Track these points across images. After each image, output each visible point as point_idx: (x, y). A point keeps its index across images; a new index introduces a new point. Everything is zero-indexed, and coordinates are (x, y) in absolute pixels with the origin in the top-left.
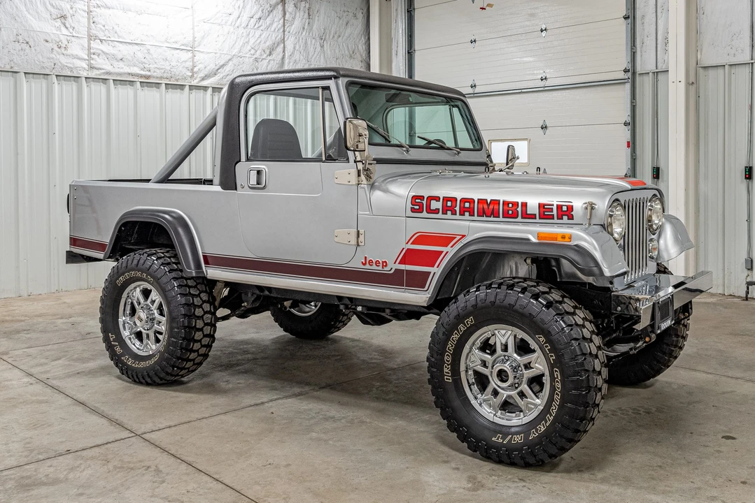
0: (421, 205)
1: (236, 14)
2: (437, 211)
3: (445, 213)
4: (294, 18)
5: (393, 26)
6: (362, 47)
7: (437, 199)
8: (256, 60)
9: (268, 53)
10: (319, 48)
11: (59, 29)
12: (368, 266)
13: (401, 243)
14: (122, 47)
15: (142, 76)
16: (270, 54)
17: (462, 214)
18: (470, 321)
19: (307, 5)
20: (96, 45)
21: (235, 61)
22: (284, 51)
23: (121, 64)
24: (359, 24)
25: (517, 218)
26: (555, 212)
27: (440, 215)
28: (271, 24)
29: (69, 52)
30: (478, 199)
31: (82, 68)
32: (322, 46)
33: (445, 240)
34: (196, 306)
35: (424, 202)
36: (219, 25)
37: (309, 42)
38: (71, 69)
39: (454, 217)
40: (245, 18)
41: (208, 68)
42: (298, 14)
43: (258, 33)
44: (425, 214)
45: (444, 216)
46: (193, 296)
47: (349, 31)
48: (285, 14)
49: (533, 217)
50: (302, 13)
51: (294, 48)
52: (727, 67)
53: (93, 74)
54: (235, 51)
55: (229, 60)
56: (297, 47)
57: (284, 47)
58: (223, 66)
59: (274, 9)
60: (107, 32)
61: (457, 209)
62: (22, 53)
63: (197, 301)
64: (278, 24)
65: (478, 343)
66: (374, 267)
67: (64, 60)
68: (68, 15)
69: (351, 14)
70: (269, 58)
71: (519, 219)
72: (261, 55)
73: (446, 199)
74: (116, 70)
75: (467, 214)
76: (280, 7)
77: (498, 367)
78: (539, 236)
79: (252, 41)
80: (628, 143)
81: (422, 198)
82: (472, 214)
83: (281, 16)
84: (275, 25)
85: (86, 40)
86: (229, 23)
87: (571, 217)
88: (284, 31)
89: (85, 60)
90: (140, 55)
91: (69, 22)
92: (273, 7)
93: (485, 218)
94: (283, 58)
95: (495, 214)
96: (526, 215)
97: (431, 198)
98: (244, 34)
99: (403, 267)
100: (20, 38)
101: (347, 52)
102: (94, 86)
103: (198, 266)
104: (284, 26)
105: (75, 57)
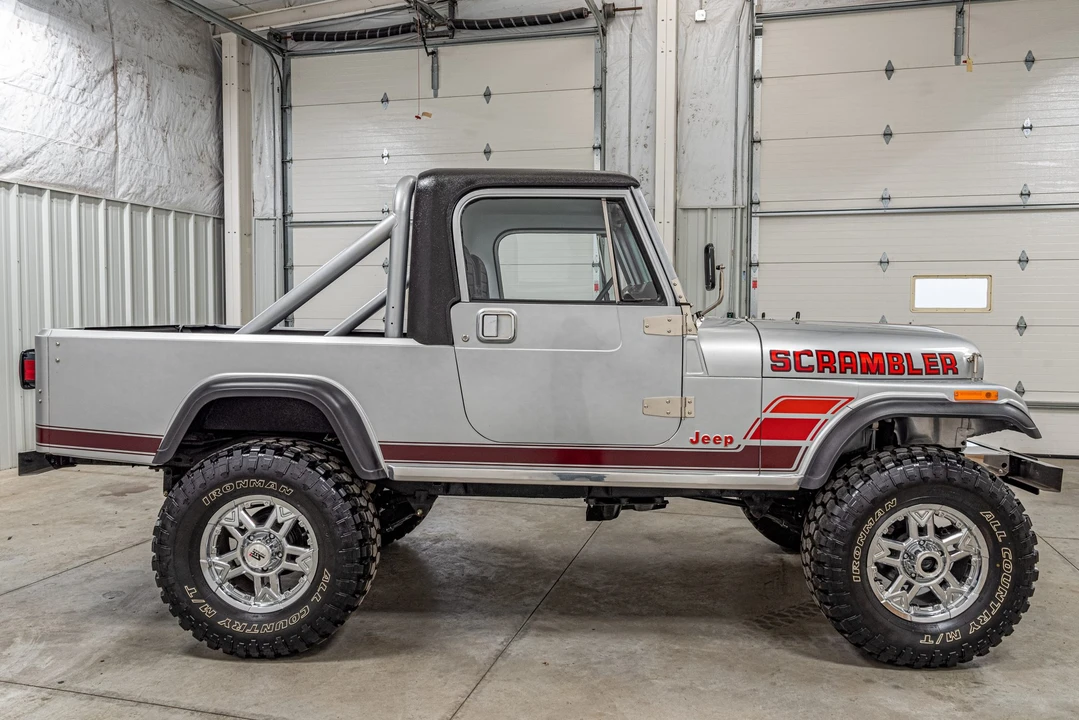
1: (51, 78)
4: (129, 96)
5: (254, 125)
6: (212, 149)
8: (81, 150)
9: (96, 142)
10: (161, 144)
16: (99, 144)
19: (146, 81)
21: (51, 147)
22: (117, 142)
24: (206, 117)
28: (100, 100)
32: (165, 141)
36: (27, 91)
37: (148, 134)
40: (63, 87)
41: (12, 155)
42: (134, 91)
43: (82, 111)
47: (195, 125)
48: (116, 91)
50: (139, 92)
51: (130, 138)
52: (709, 210)
54: (51, 134)
55: (44, 145)
56: (134, 138)
57: (117, 137)
58: (34, 153)
59: (102, 79)
64: (107, 102)
69: (198, 102)
70: (98, 149)
72: (87, 144)
76: (110, 76)
79: (74, 121)
83: (111, 91)
84: (104, 102)
86: (42, 89)
88: (116, 113)
92: (102, 76)
94: (116, 151)
98: (64, 111)
101: (195, 153)
104: (116, 105)
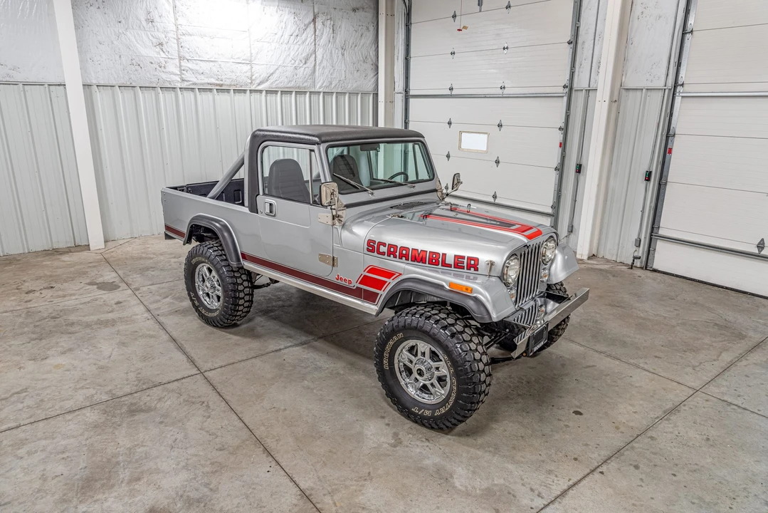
0: (373, 247)
1: (280, 34)
2: (383, 254)
3: (389, 255)
4: (322, 34)
5: (396, 35)
6: (372, 53)
7: (384, 245)
8: (296, 68)
9: (304, 62)
10: (340, 56)
11: (159, 53)
12: (339, 281)
13: (361, 271)
14: (202, 64)
15: (217, 85)
16: (305, 63)
17: (401, 258)
18: (401, 335)
19: (332, 23)
20: (184, 63)
21: (280, 69)
22: (315, 60)
23: (202, 77)
24: (370, 36)
25: (438, 265)
26: (465, 265)
27: (386, 256)
28: (306, 40)
29: (167, 70)
30: (413, 249)
31: (176, 80)
32: (343, 55)
33: (389, 275)
34: (238, 284)
35: (376, 246)
36: (268, 42)
37: (333, 52)
38: (170, 82)
39: (395, 259)
40: (286, 36)
41: (262, 76)
42: (325, 31)
43: (296, 47)
44: (375, 254)
45: (389, 258)
46: (236, 277)
47: (363, 41)
48: (315, 31)
49: (449, 266)
50: (328, 29)
51: (323, 57)
52: (644, 90)
53: (184, 85)
54: (280, 63)
55: (277, 69)
56: (325, 56)
57: (316, 57)
58: (272, 74)
59: (307, 27)
60: (191, 54)
61: (397, 254)
62: (136, 73)
63: (239, 281)
64: (310, 39)
65: (407, 347)
66: (343, 282)
67: (164, 76)
68: (164, 43)
69: (365, 28)
70: (305, 66)
71: (440, 266)
72: (299, 64)
73: (391, 246)
74: (200, 82)
75: (404, 258)
76: (312, 25)
77: (418, 367)
78: (451, 284)
79: (292, 53)
80: (561, 143)
81: (374, 242)
82: (407, 259)
83: (313, 32)
84: (309, 40)
85: (177, 60)
86: (275, 41)
87: (476, 269)
88: (315, 44)
89: (178, 75)
90: (215, 69)
91: (165, 47)
92: (307, 26)
93: (416, 263)
94: (315, 65)
95: (422, 260)
96: (444, 264)
97: (380, 244)
98: (287, 49)
99: (362, 286)
100: (134, 61)
101: (361, 58)
102: (186, 93)
103: (238, 260)
104: (315, 40)
105: (171, 74)
